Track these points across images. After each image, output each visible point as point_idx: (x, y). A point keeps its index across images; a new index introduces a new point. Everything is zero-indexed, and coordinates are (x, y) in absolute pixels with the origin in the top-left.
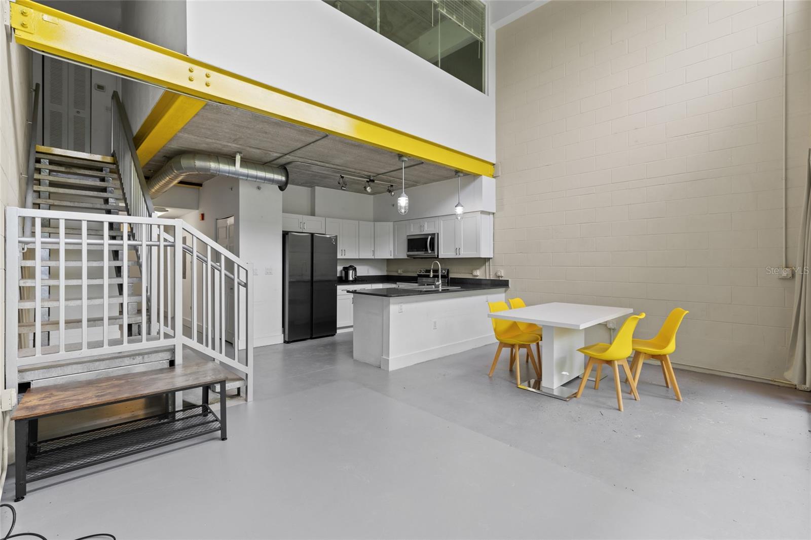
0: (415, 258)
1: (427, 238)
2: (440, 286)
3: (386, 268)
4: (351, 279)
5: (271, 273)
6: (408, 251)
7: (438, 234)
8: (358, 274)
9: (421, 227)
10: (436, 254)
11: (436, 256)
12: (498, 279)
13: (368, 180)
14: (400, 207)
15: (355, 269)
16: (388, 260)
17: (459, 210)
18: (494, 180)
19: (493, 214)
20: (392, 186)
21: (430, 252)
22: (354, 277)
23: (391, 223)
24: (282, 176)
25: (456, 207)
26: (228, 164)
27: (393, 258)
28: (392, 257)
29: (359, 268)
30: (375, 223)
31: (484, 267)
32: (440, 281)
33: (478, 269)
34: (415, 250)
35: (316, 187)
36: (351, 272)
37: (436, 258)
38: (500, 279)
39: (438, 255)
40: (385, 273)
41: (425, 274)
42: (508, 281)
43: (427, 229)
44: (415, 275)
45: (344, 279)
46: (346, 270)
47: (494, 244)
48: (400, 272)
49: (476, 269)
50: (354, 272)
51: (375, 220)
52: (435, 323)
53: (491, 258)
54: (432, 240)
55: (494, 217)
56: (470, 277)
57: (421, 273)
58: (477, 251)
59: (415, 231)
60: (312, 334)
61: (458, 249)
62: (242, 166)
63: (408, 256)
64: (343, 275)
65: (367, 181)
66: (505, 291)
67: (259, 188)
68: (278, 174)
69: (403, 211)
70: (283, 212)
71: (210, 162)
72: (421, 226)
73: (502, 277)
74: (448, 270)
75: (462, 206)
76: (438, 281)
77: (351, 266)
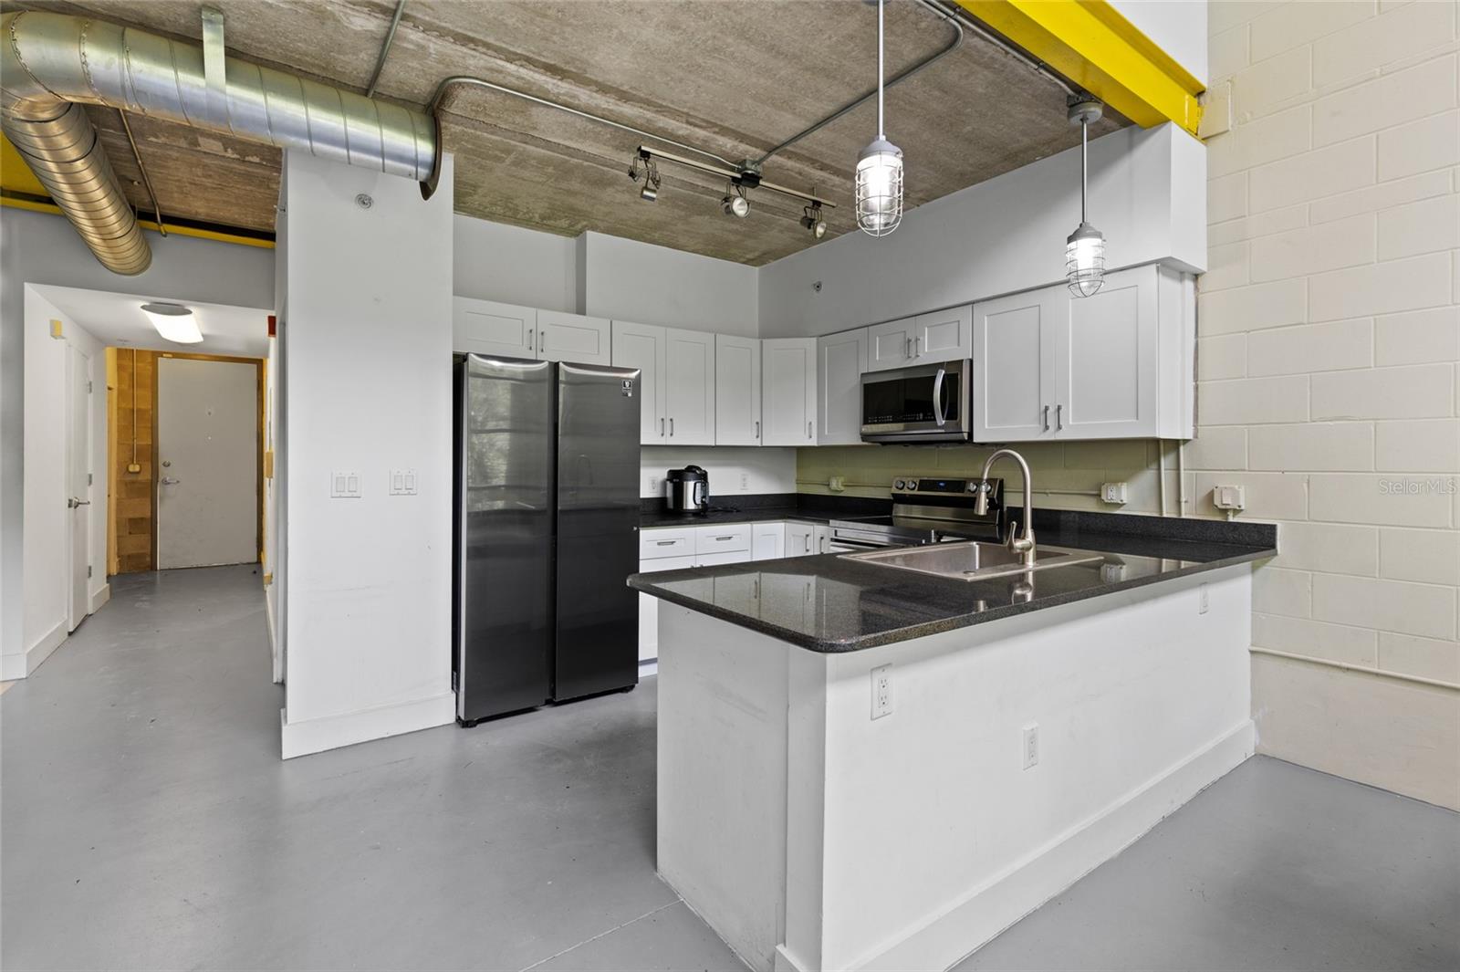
0: (885, 443)
1: (934, 379)
2: (1031, 554)
3: (794, 473)
4: (690, 505)
5: (410, 492)
6: (866, 422)
7: (971, 361)
8: (713, 492)
9: (909, 344)
10: (965, 428)
11: (966, 437)
12: (1218, 519)
13: (739, 176)
14: (866, 209)
15: (703, 478)
16: (801, 451)
17: (1085, 253)
18: (1201, 148)
19: (1196, 277)
20: (817, 204)
21: (941, 421)
22: (698, 501)
23: (811, 344)
24: (415, 134)
25: (1070, 239)
26: (173, 62)
27: (815, 444)
28: (813, 442)
29: (713, 474)
30: (764, 341)
31: (1148, 476)
32: (1030, 532)
33: (1122, 481)
34: (890, 417)
35: (589, 233)
36: (690, 485)
37: (961, 442)
38: (1231, 519)
39: (971, 434)
40: (791, 488)
41: (916, 492)
42: (1273, 527)
43: (932, 349)
44: (883, 494)
45: (670, 505)
46: (677, 478)
47: (1196, 388)
48: (838, 486)
49: (1117, 481)
50: (698, 485)
51: (765, 334)
52: (1032, 739)
53: (1186, 441)
54: (952, 383)
55: (1196, 288)
56: (1089, 506)
57: (906, 491)
58: (1137, 419)
59: (886, 358)
60: (553, 693)
61: (1052, 410)
62: (231, 75)
63: (865, 437)
64: (669, 494)
65: (734, 179)
66: (1254, 569)
67: (364, 201)
68: (398, 126)
69: (878, 221)
70: (454, 294)
71: (80, 40)
72: (909, 341)
73: (1237, 511)
74: (1002, 481)
75: (1099, 235)
76: (1020, 534)
77: (691, 469)
